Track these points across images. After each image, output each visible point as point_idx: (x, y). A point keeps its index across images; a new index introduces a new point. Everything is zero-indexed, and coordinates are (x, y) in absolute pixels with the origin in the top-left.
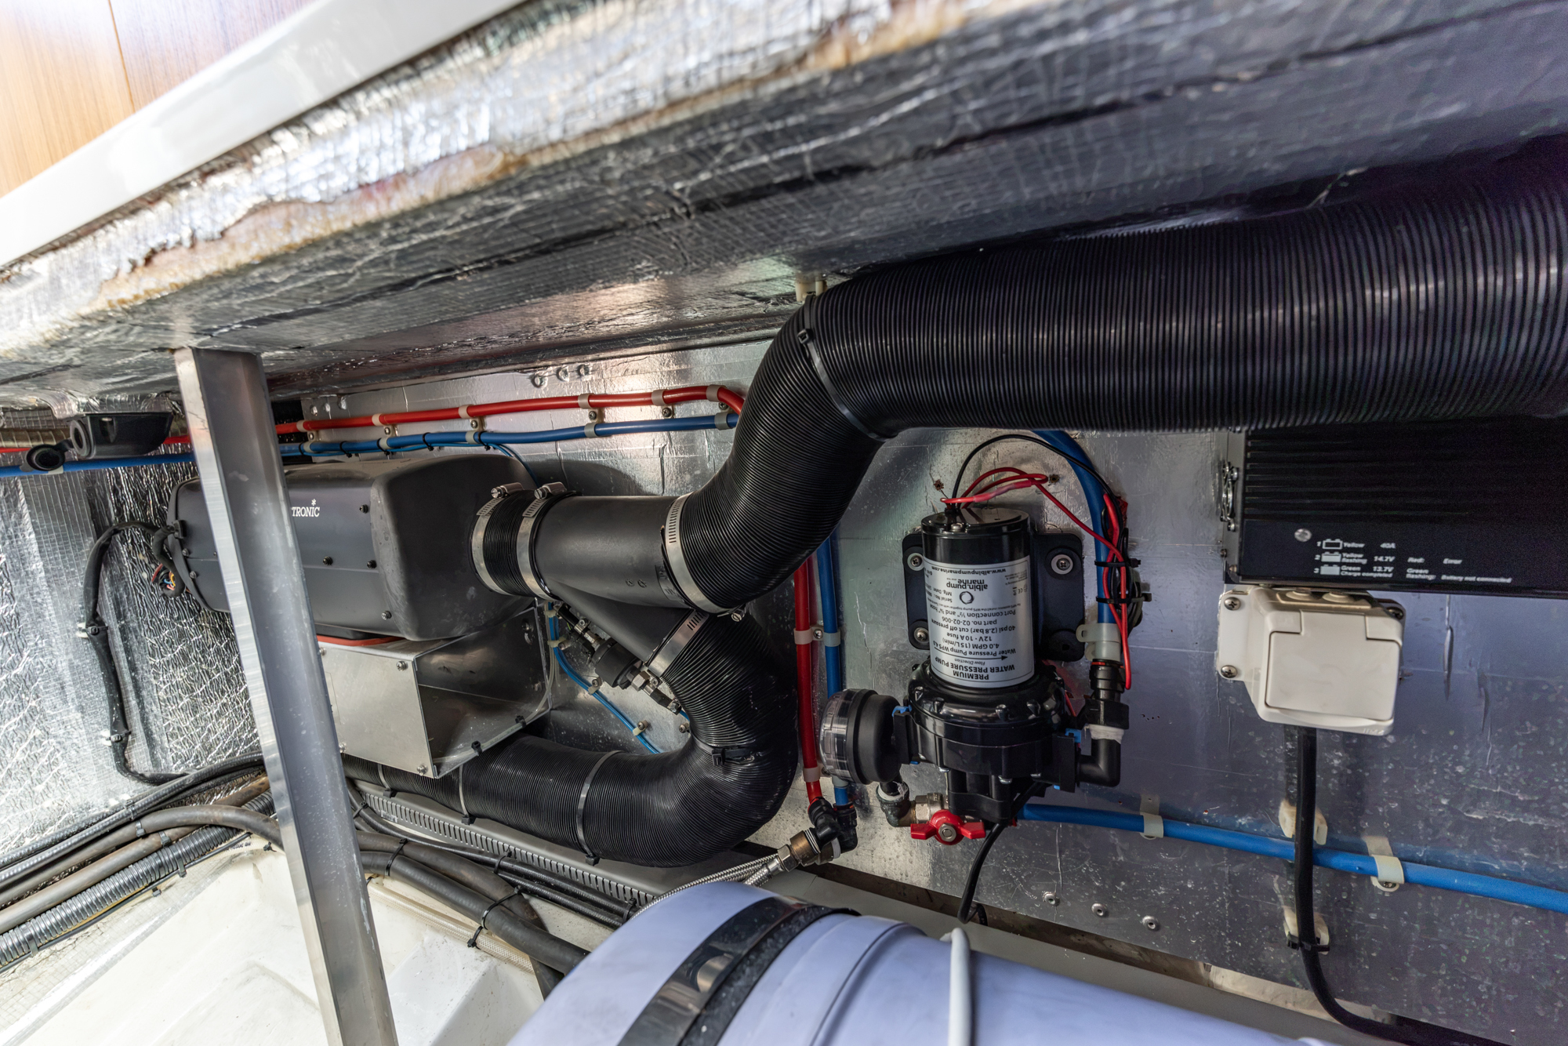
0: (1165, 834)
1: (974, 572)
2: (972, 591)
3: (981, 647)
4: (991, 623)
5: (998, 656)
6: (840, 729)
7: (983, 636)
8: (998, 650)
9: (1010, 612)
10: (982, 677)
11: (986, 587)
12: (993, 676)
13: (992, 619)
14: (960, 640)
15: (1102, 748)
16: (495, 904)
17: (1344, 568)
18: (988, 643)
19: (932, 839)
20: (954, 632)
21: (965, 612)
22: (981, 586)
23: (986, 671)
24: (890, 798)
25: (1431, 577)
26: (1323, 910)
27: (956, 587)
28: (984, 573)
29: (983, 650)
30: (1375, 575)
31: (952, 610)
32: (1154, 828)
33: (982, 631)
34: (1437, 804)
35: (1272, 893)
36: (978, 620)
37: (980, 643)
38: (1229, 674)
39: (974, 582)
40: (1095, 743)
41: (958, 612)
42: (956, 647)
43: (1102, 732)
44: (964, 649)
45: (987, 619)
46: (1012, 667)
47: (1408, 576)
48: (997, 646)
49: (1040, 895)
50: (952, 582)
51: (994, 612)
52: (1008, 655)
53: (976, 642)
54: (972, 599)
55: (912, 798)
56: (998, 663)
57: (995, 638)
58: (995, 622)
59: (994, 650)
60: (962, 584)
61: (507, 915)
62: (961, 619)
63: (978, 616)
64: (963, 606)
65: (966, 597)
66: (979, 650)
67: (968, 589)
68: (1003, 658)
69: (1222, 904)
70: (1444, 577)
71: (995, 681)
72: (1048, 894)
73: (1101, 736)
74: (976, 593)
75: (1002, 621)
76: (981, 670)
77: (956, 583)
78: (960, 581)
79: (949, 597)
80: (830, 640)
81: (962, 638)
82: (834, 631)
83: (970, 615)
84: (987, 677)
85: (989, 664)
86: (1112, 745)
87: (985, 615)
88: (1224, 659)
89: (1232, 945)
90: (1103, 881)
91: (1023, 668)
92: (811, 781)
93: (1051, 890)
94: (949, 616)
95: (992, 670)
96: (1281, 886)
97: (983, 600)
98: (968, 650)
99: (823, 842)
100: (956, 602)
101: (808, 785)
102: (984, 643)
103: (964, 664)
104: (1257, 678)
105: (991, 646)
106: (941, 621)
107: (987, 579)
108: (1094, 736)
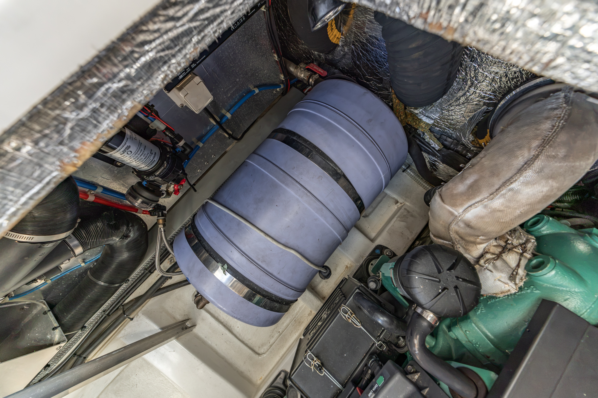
0: (203, 143)
1: (123, 146)
2: (128, 150)
3: (146, 157)
4: (141, 151)
5: (151, 155)
6: (140, 201)
7: (143, 155)
8: (149, 154)
9: (141, 145)
10: (154, 162)
11: (130, 146)
12: (155, 159)
13: (140, 150)
14: (140, 161)
15: (184, 146)
16: (124, 313)
17: (183, 74)
18: (146, 155)
19: (180, 190)
20: (136, 161)
21: (133, 155)
22: (129, 147)
23: (153, 160)
24: (164, 196)
25: (195, 65)
26: (227, 128)
27: (124, 153)
28: (125, 144)
29: (147, 157)
30: (188, 72)
31: (130, 158)
32: (201, 145)
33: (142, 155)
34: (225, 98)
35: (221, 134)
36: (138, 154)
37: (145, 157)
38: (182, 106)
39: (126, 148)
40: (182, 147)
41: (132, 157)
42: (141, 163)
43: (181, 143)
44: (143, 161)
45: (139, 151)
46: (155, 153)
47: (193, 67)
48: (148, 153)
49: (198, 172)
50: (121, 153)
51: (138, 148)
52: (152, 152)
53: (144, 158)
54: (131, 151)
55: (166, 190)
56: (153, 155)
57: (146, 152)
58: (142, 150)
59: (149, 155)
60: (124, 152)
61: (130, 308)
62: (135, 157)
63: (137, 153)
64: (131, 155)
65: (129, 153)
66: (146, 158)
67: (127, 151)
68: (152, 154)
69: (218, 143)
70: (197, 63)
71: (156, 159)
72: (199, 171)
73: (182, 145)
74: (130, 150)
75: (142, 148)
76: (152, 161)
77: (122, 152)
78: (123, 151)
79: (125, 157)
80: (99, 190)
81: (140, 160)
82: (97, 188)
83: (135, 155)
84: (155, 160)
85: (152, 158)
86: (185, 144)
87: (138, 151)
88: (178, 104)
89: (224, 146)
90: (203, 159)
91: (157, 150)
92: (142, 212)
93: (198, 170)
94: (131, 160)
95: (154, 158)
96: (221, 132)
97: (133, 149)
98: (144, 161)
99: (163, 215)
100: (128, 156)
101: (143, 213)
102: (145, 156)
103: (147, 164)
104: (186, 103)
105: (147, 155)
106: (130, 162)
107: (128, 144)
108: (181, 146)
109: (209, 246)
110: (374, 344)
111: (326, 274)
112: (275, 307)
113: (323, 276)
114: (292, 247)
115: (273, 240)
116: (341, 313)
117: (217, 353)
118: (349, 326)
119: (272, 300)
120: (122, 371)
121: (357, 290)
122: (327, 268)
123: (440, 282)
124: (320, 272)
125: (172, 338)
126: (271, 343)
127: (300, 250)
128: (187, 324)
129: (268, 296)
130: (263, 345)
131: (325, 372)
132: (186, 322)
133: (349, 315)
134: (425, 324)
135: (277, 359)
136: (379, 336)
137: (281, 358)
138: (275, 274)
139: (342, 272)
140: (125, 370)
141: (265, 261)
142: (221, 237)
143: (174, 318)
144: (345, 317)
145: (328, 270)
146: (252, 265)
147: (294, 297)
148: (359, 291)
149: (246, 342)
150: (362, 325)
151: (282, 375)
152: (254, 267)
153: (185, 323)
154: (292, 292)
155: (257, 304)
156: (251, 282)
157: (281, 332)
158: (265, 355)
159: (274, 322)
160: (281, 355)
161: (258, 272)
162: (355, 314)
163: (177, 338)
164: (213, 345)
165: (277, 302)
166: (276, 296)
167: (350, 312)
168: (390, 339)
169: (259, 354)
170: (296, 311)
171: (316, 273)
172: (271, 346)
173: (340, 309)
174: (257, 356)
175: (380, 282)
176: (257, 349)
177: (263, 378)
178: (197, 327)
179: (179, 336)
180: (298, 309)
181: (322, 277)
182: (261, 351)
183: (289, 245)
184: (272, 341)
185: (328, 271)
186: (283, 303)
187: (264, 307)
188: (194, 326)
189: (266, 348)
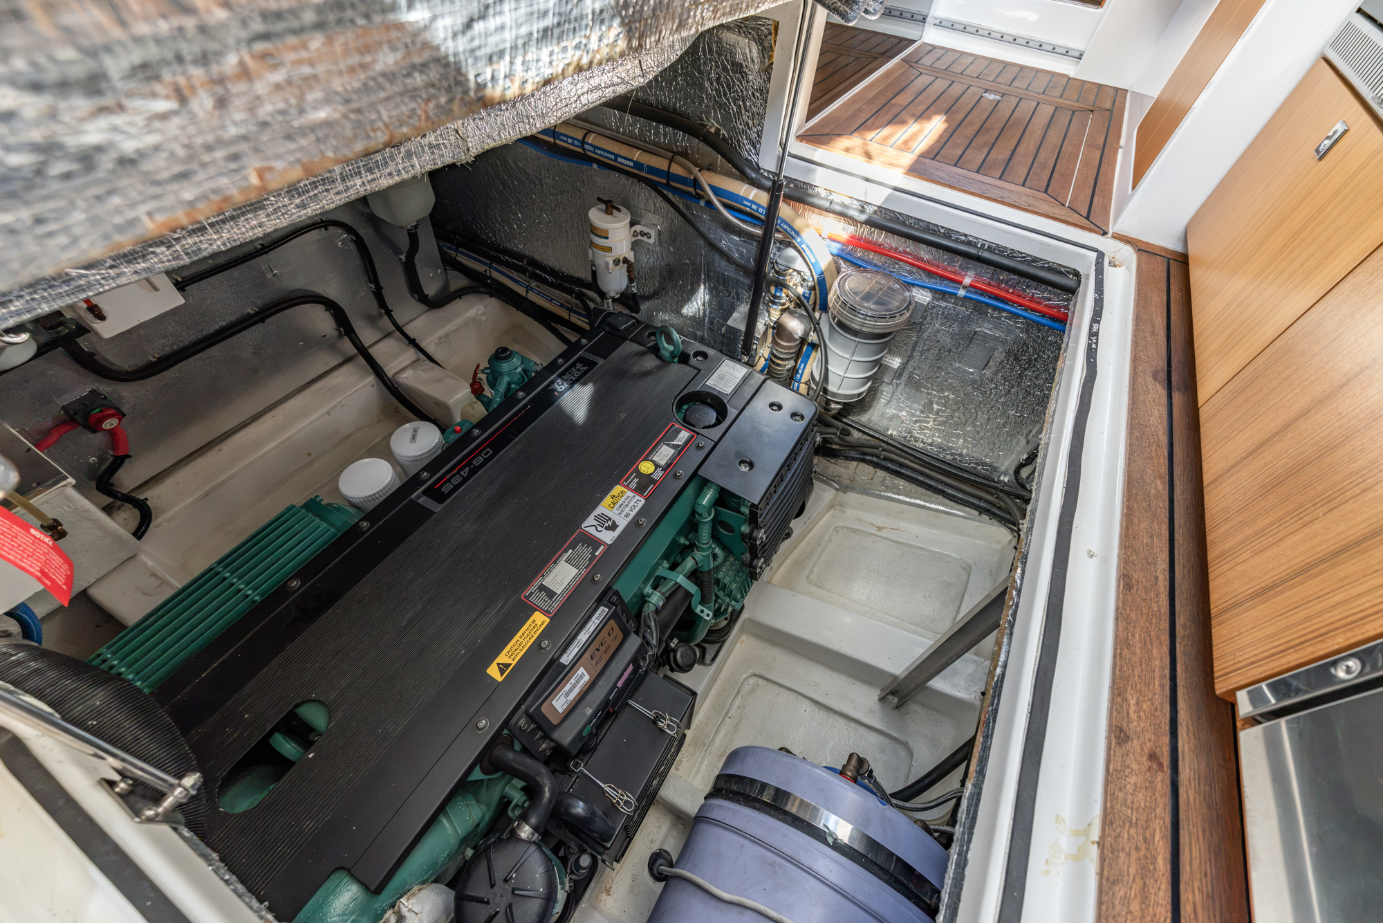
109: (874, 874)
110: (585, 766)
111: (660, 861)
112: (736, 783)
113: (664, 858)
114: (729, 906)
115: (765, 912)
116: (633, 801)
117: (823, 664)
118: (623, 785)
119: (743, 794)
120: (958, 612)
121: (609, 845)
122: (658, 877)
123: (513, 890)
124: (671, 865)
125: (902, 677)
126: (740, 696)
127: (713, 903)
128: (896, 699)
129: (750, 801)
130: (753, 690)
131: (651, 714)
132: (898, 702)
133: (622, 800)
134: (533, 820)
135: (722, 676)
136: (577, 778)
137: (716, 678)
138: (748, 843)
139: (618, 875)
140: (955, 613)
141: (770, 864)
142: (860, 896)
143: (922, 705)
144: (627, 796)
145: (657, 874)
146: (789, 853)
147: (710, 805)
148: (606, 844)
149: (782, 690)
150: (603, 788)
151: (708, 657)
152: (784, 850)
153: (900, 699)
154: (715, 814)
155: (764, 786)
156: (780, 820)
157: (727, 719)
158: (744, 676)
159: (734, 756)
160: (718, 682)
161: (775, 840)
162: (613, 804)
163: (895, 677)
164: (835, 675)
165: (736, 793)
166: (738, 802)
167: (619, 805)
168: (563, 776)
169: (755, 675)
170: (706, 762)
171: (678, 861)
172: (738, 693)
173: (635, 805)
174: (757, 673)
175: (569, 871)
176: (761, 681)
177: (739, 643)
178: (876, 698)
179: (893, 681)
180: (703, 767)
181: (666, 855)
182: (753, 681)
183: (736, 909)
184: (738, 701)
185: (655, 872)
186: (726, 791)
187: (753, 781)
188: (882, 699)
189: (747, 687)
